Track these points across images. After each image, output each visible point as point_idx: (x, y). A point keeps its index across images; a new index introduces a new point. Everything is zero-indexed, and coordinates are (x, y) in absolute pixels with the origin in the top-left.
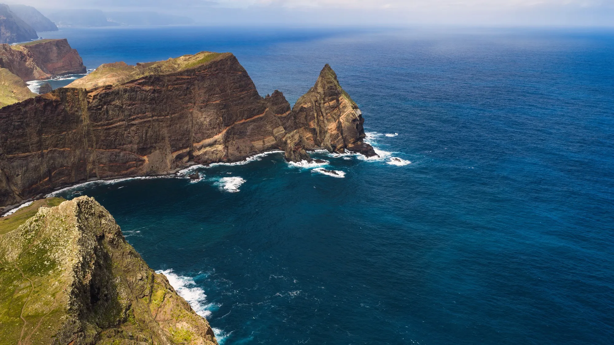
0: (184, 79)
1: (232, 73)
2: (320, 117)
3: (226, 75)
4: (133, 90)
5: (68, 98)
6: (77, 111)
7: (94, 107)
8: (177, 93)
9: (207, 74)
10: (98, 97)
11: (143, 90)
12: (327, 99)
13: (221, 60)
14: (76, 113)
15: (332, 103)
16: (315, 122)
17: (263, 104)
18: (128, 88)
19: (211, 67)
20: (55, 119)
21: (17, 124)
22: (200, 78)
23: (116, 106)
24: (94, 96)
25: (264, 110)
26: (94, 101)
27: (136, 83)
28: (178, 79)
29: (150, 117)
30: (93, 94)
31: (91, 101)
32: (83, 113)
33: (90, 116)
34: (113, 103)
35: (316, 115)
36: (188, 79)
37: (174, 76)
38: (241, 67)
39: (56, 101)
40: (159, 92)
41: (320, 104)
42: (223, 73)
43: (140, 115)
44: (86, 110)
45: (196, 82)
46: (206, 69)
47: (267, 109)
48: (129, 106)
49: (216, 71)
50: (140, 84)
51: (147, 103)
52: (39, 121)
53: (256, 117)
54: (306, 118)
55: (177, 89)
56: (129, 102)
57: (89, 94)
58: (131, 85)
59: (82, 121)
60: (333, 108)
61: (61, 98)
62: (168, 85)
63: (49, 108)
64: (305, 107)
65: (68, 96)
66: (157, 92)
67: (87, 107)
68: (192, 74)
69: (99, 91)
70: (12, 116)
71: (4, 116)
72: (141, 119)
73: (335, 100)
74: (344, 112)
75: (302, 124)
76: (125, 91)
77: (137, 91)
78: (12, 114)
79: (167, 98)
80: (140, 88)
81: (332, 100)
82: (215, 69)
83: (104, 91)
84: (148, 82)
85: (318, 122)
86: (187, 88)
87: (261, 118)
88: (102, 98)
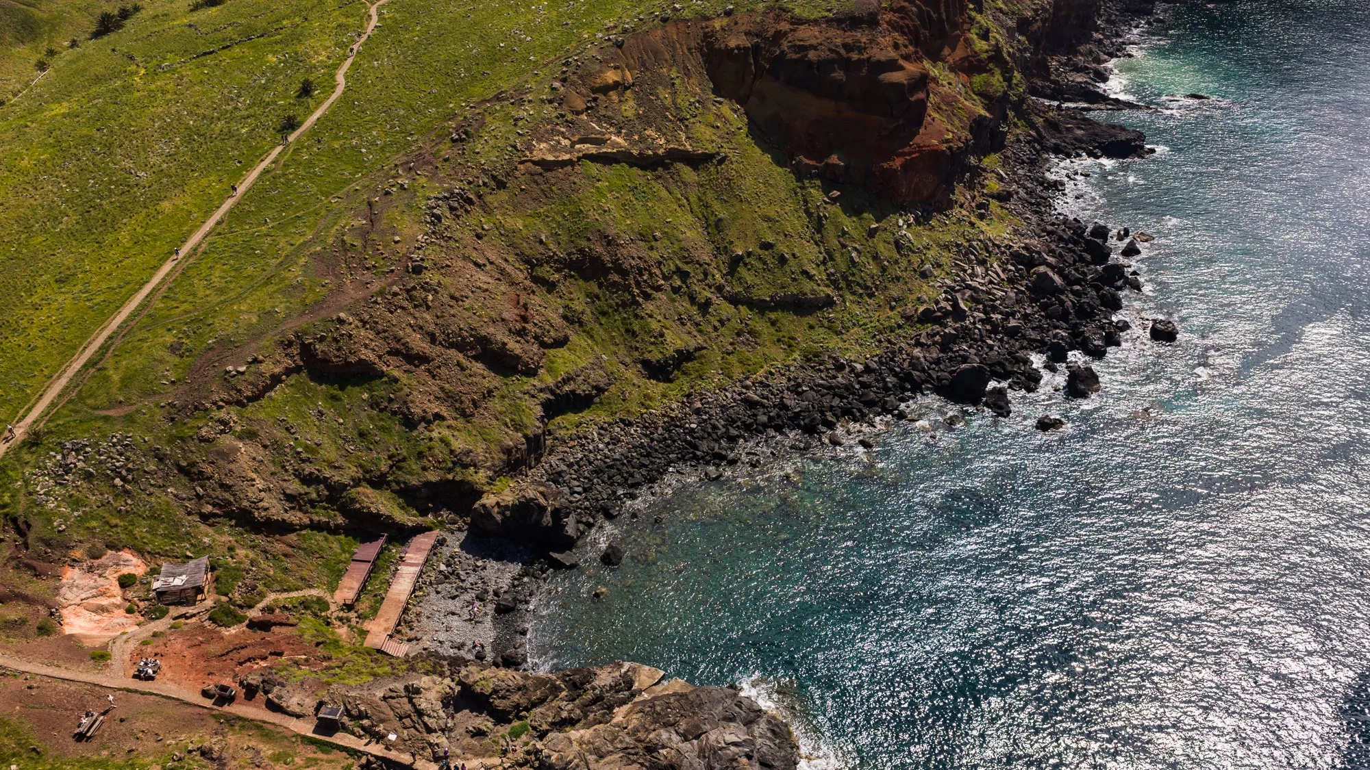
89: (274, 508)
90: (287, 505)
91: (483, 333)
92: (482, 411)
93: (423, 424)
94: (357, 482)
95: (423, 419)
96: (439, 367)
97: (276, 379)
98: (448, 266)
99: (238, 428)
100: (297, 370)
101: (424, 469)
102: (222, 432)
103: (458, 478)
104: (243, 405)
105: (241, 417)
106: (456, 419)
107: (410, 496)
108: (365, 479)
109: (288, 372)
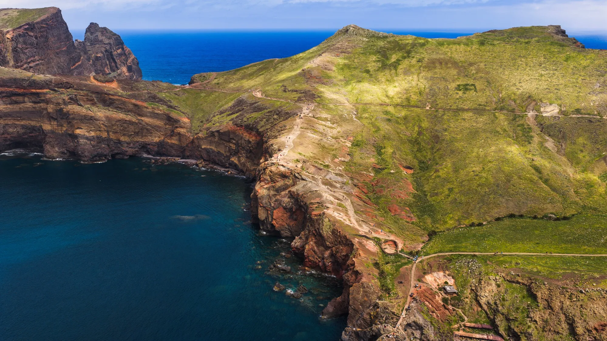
0: (44, 27)
1: (62, 25)
2: (111, 63)
4: (24, 35)
6: (6, 53)
7: (15, 48)
8: (43, 40)
9: (52, 24)
10: (14, 39)
11: (30, 36)
12: (115, 49)
15: (119, 51)
16: (108, 68)
17: (79, 53)
18: (21, 33)
19: (53, 18)
22: (50, 27)
23: (21, 49)
24: (11, 38)
25: (80, 58)
26: (13, 43)
27: (22, 28)
28: (41, 27)
29: (38, 61)
30: (9, 36)
31: (11, 43)
33: (14, 57)
34: (19, 46)
35: (108, 63)
36: (46, 27)
37: (39, 24)
38: (64, 21)
41: (112, 52)
42: (58, 24)
43: (32, 59)
45: (49, 31)
46: (51, 20)
47: (82, 58)
48: (25, 50)
49: (56, 22)
50: (26, 29)
51: (34, 48)
53: (77, 64)
54: (102, 65)
55: (42, 36)
56: (25, 46)
57: (6, 36)
58: (21, 30)
59: (8, 62)
60: (120, 55)
62: (38, 32)
64: (100, 57)
66: (37, 38)
67: (11, 48)
68: (46, 23)
69: (11, 34)
72: (34, 62)
73: (121, 49)
74: (130, 57)
75: (100, 70)
76: (20, 35)
77: (26, 36)
80: (28, 34)
81: (119, 48)
82: (56, 20)
84: (29, 28)
85: (111, 68)
86: (46, 36)
87: (80, 65)
88: (16, 40)
89: (483, 301)
90: (486, 303)
91: (575, 319)
92: (550, 333)
93: (530, 319)
94: (503, 314)
95: (531, 318)
96: (554, 315)
97: (518, 282)
98: (594, 299)
99: (498, 283)
100: (526, 285)
101: (517, 327)
102: (494, 280)
103: (521, 336)
104: (505, 281)
105: (502, 281)
106: (541, 327)
107: (509, 330)
108: (505, 315)
109: (523, 284)
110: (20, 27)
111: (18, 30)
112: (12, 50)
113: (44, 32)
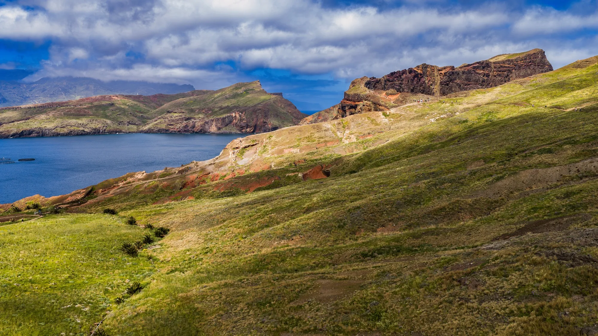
0: (506, 67)
1: (541, 66)
3: (536, 67)
4: (469, 72)
5: (428, 73)
6: (431, 85)
7: (444, 82)
8: (500, 78)
9: (523, 65)
10: (447, 74)
11: (477, 73)
13: (534, 53)
14: (431, 87)
18: (466, 71)
19: (526, 59)
20: (418, 88)
21: (398, 87)
22: (517, 67)
23: (458, 84)
24: (445, 73)
26: (444, 78)
27: (471, 66)
28: (501, 66)
30: (443, 72)
31: (442, 77)
32: (436, 87)
33: (441, 89)
34: (456, 81)
36: (509, 67)
37: (499, 63)
38: (548, 62)
39: (421, 74)
40: (488, 76)
42: (534, 65)
44: (438, 84)
45: (514, 71)
46: (522, 60)
48: (465, 85)
49: (530, 62)
50: (474, 68)
51: (479, 84)
52: (409, 88)
55: (499, 75)
56: (466, 82)
57: (440, 72)
58: (468, 68)
59: (434, 93)
61: (423, 72)
62: (494, 71)
63: (416, 79)
65: (428, 71)
66: (486, 76)
67: (439, 82)
68: (511, 64)
69: (447, 70)
70: (395, 81)
71: (391, 80)
76: (463, 73)
77: (472, 74)
78: (396, 79)
79: (493, 81)
80: (474, 71)
82: (529, 61)
83: (451, 70)
84: (480, 67)
86: (508, 75)
88: (450, 75)
110: (469, 65)
111: (464, 68)
112: (441, 83)
113: (505, 72)
